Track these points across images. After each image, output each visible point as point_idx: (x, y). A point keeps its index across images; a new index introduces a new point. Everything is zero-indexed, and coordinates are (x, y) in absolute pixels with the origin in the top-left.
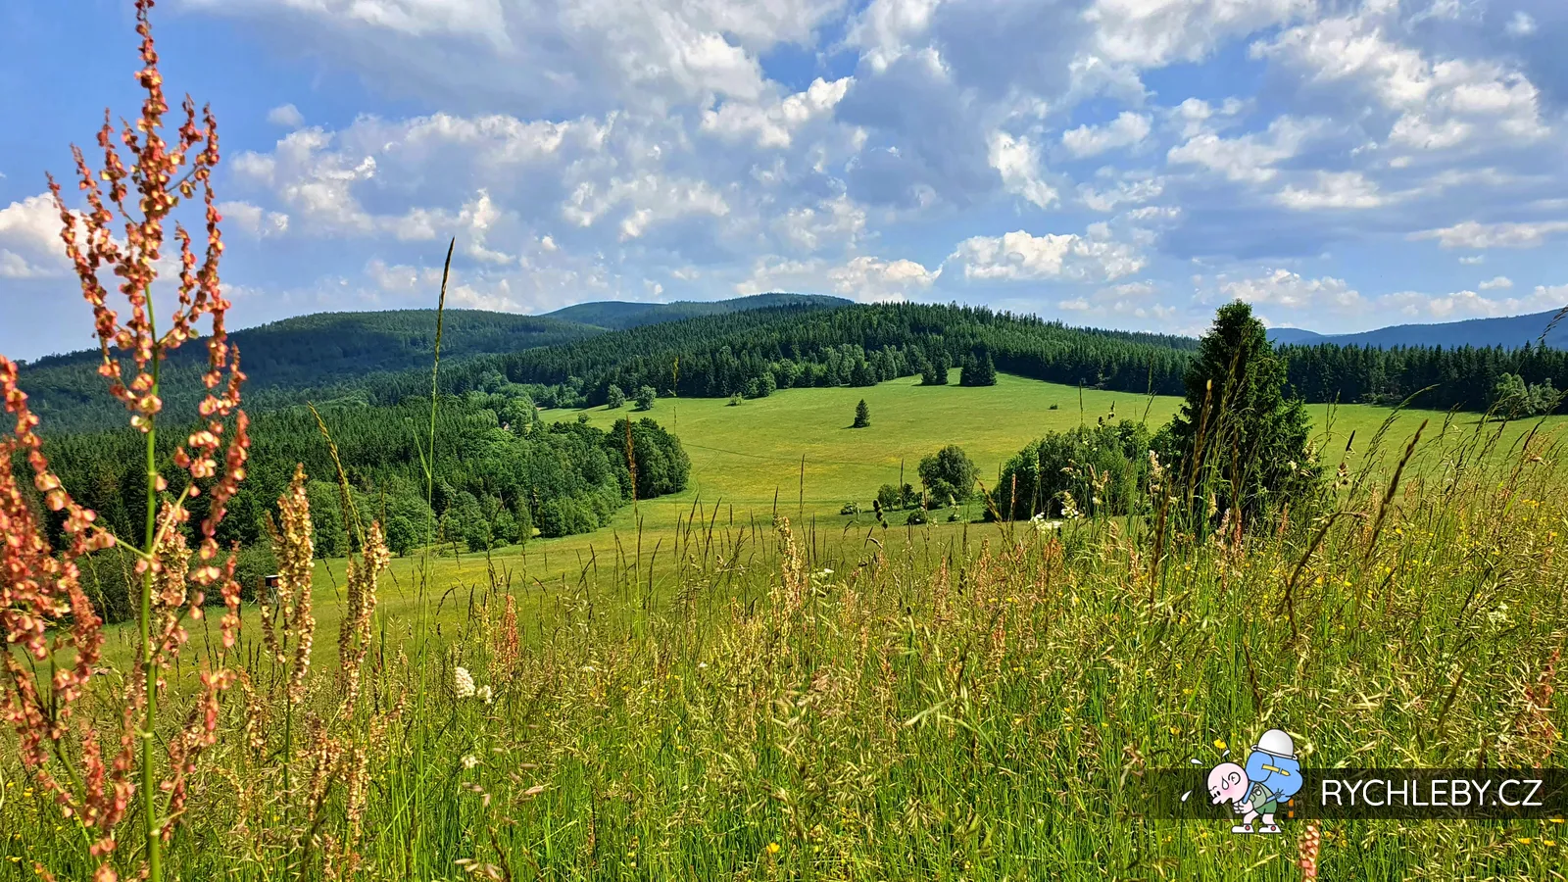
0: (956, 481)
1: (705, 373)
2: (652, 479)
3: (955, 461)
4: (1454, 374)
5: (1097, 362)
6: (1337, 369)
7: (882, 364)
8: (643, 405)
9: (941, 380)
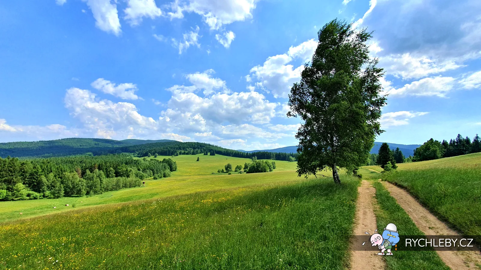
0: (230, 168)
1: (167, 152)
2: (172, 168)
3: (230, 166)
4: (282, 156)
5: (231, 153)
6: (267, 155)
7: (197, 151)
8: (155, 157)
9: (207, 154)
